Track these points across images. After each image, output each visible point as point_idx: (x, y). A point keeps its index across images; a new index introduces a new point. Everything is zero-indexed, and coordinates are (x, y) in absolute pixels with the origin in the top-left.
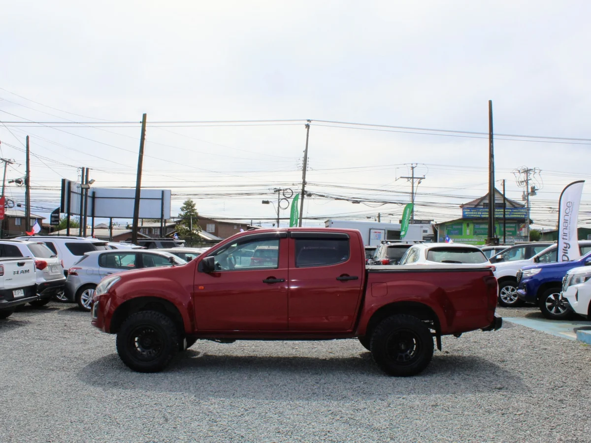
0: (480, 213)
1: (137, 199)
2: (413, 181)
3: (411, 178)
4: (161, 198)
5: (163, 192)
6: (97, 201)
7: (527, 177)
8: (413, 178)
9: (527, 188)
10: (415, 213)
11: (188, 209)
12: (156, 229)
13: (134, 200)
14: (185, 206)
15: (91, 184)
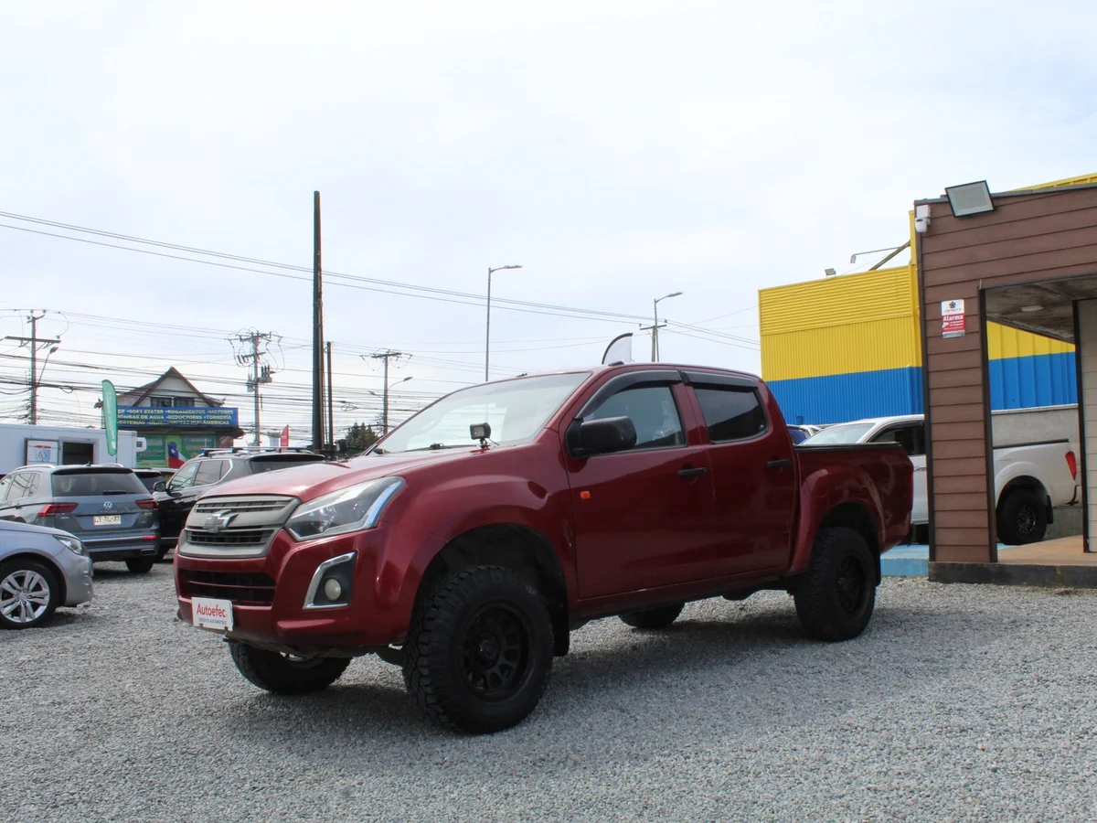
0: (146, 417)
2: (34, 347)
3: (29, 340)
7: (256, 349)
8: (34, 340)
9: (256, 367)
10: (38, 414)
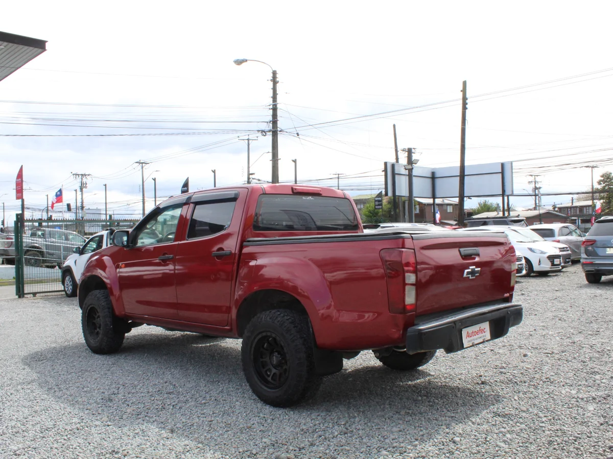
1: (462, 176)
4: (501, 171)
5: (503, 165)
6: (438, 182)
11: (606, 182)
12: (587, 208)
13: (458, 178)
14: (602, 178)
15: (416, 164)
